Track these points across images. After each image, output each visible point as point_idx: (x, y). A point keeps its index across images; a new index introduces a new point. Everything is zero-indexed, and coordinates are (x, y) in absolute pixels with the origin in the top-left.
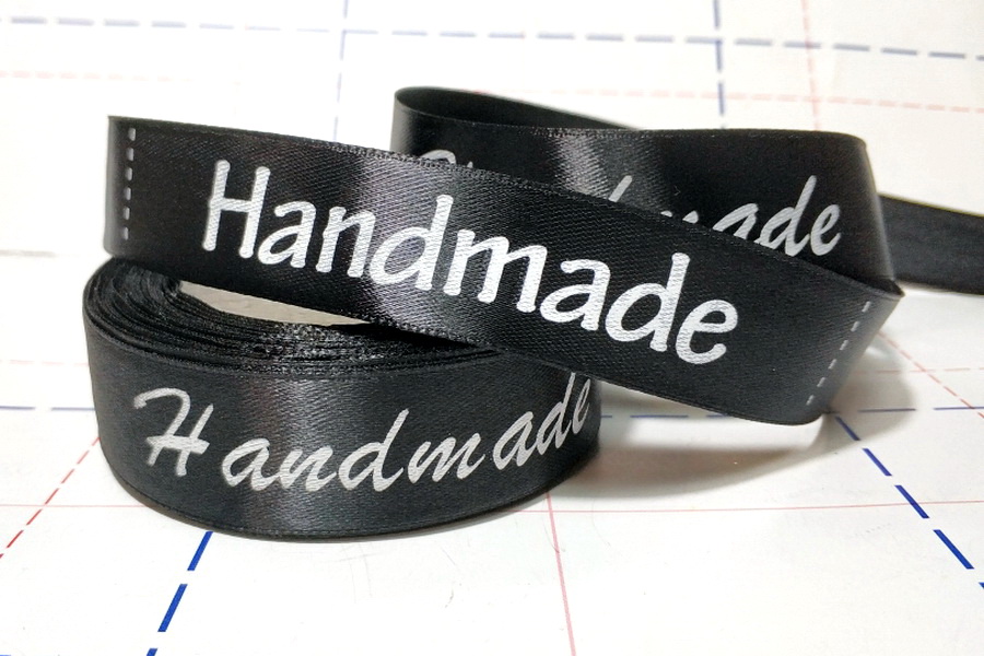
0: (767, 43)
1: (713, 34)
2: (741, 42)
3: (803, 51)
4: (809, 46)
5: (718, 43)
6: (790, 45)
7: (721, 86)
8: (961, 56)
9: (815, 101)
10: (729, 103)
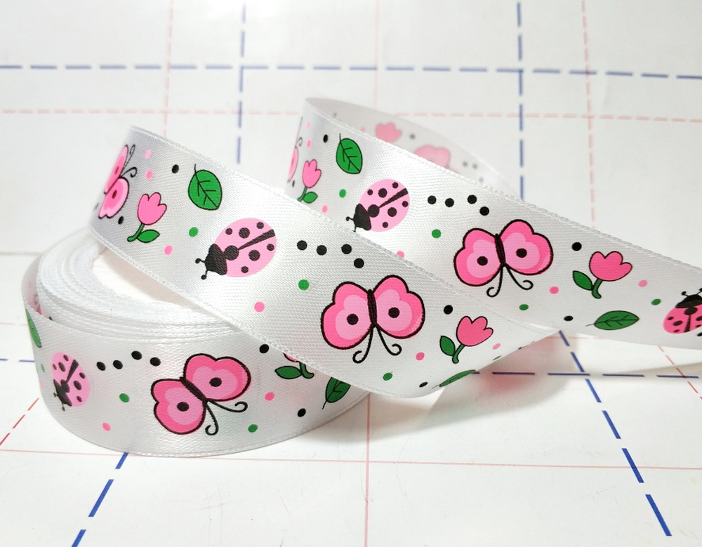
0: (557, 72)
6: (573, 72)
10: (526, 121)
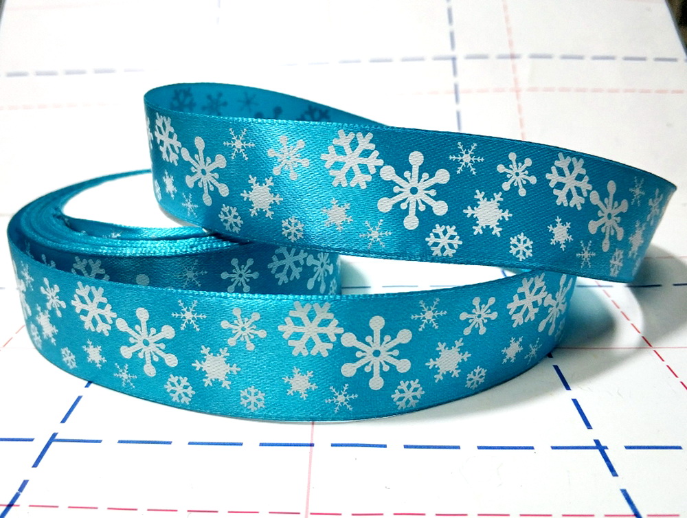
1: (451, 53)
2: (469, 57)
3: (509, 61)
4: (513, 57)
5: (454, 59)
7: (456, 87)
8: (612, 58)
9: (518, 91)
